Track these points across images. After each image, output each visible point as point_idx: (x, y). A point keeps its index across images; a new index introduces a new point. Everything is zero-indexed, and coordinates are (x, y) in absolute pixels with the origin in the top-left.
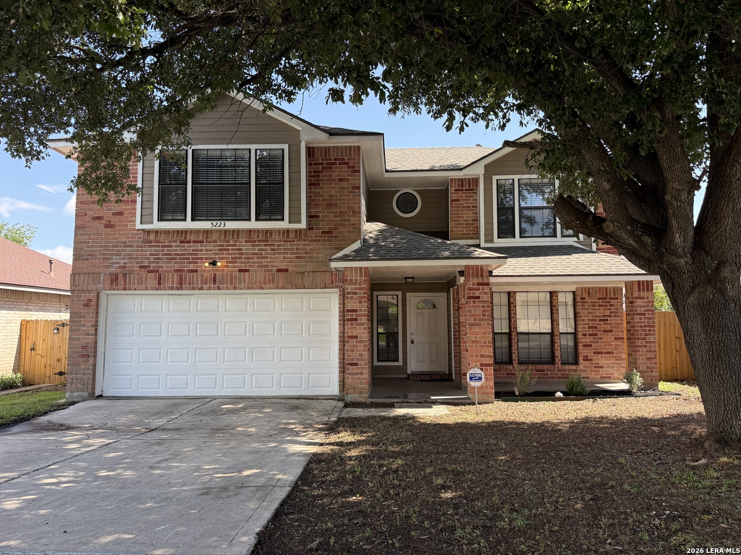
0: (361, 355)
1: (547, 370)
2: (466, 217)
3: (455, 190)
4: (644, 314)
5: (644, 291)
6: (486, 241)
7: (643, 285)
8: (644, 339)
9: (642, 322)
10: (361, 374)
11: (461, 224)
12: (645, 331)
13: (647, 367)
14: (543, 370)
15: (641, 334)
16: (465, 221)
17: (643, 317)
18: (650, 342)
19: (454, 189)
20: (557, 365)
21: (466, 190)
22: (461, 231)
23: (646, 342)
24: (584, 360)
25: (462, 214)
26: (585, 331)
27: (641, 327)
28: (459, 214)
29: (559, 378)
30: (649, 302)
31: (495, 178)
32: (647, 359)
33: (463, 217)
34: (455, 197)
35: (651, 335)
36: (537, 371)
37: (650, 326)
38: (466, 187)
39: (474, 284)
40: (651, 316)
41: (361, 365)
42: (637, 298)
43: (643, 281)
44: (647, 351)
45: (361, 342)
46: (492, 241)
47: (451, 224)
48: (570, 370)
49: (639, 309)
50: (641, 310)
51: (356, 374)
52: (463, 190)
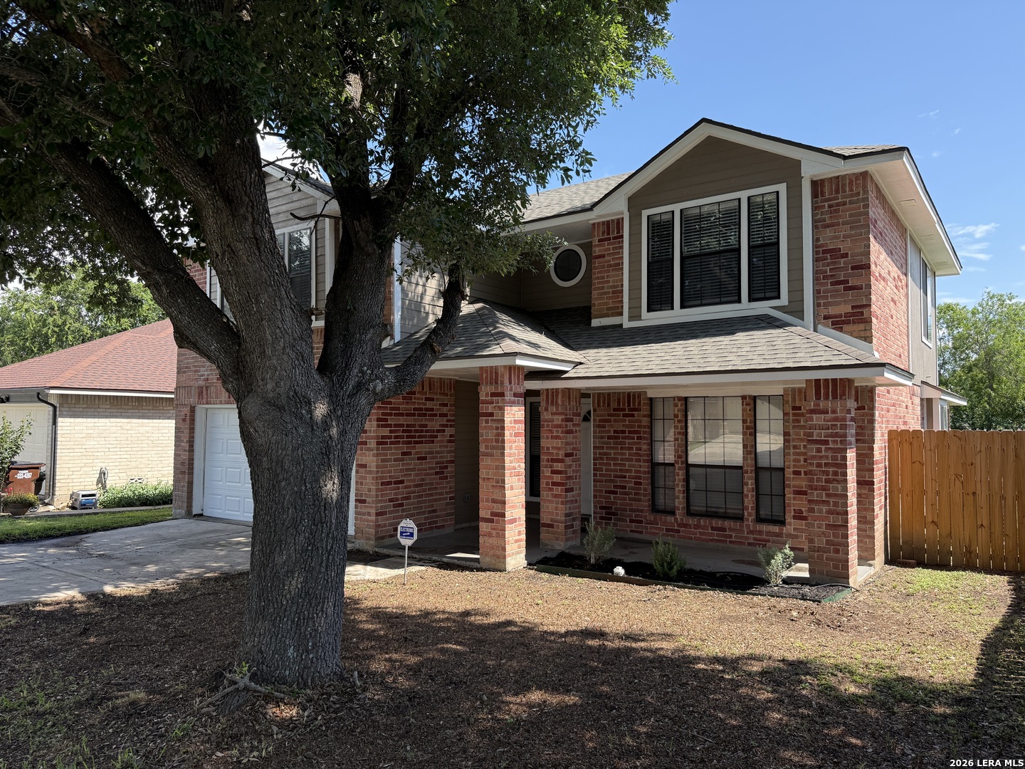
0: (369, 490)
1: (731, 529)
2: (613, 281)
3: (600, 241)
4: (826, 442)
5: (827, 398)
6: (631, 318)
7: (827, 387)
8: (824, 488)
9: (821, 457)
10: (369, 514)
11: (605, 293)
12: (827, 473)
13: (828, 542)
14: (723, 529)
15: (819, 479)
16: (611, 287)
17: (823, 447)
18: (836, 495)
19: (597, 239)
20: (745, 523)
21: (614, 238)
22: (606, 304)
23: (828, 495)
24: (795, 518)
25: (608, 276)
26: (798, 467)
27: (819, 465)
28: (603, 278)
29: (749, 544)
30: (836, 419)
31: (645, 213)
32: (828, 526)
33: (609, 282)
34: (599, 251)
35: (838, 482)
36: (713, 529)
37: (836, 465)
38: (613, 233)
39: (487, 395)
40: (839, 446)
41: (369, 503)
42: (812, 412)
43: (826, 381)
44: (830, 512)
45: (370, 472)
46: (639, 317)
47: (595, 294)
48: (769, 533)
49: (816, 432)
50: (819, 435)
51: (364, 514)
52: (609, 239)
